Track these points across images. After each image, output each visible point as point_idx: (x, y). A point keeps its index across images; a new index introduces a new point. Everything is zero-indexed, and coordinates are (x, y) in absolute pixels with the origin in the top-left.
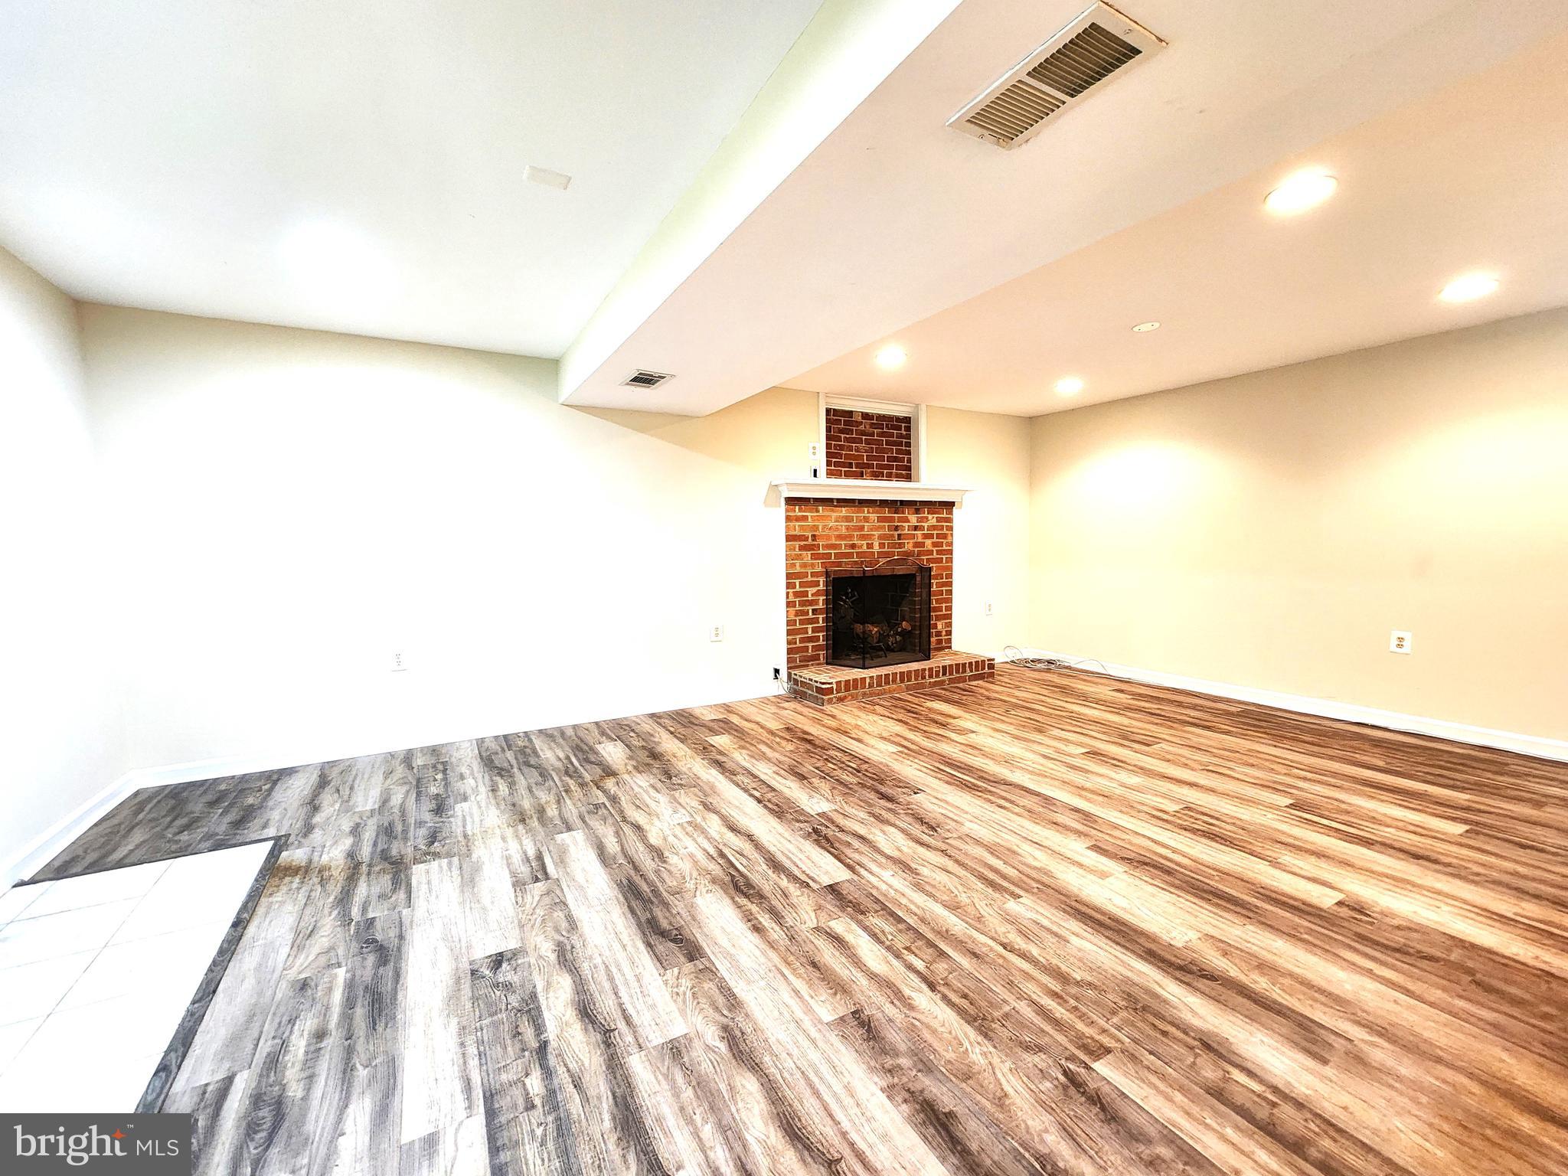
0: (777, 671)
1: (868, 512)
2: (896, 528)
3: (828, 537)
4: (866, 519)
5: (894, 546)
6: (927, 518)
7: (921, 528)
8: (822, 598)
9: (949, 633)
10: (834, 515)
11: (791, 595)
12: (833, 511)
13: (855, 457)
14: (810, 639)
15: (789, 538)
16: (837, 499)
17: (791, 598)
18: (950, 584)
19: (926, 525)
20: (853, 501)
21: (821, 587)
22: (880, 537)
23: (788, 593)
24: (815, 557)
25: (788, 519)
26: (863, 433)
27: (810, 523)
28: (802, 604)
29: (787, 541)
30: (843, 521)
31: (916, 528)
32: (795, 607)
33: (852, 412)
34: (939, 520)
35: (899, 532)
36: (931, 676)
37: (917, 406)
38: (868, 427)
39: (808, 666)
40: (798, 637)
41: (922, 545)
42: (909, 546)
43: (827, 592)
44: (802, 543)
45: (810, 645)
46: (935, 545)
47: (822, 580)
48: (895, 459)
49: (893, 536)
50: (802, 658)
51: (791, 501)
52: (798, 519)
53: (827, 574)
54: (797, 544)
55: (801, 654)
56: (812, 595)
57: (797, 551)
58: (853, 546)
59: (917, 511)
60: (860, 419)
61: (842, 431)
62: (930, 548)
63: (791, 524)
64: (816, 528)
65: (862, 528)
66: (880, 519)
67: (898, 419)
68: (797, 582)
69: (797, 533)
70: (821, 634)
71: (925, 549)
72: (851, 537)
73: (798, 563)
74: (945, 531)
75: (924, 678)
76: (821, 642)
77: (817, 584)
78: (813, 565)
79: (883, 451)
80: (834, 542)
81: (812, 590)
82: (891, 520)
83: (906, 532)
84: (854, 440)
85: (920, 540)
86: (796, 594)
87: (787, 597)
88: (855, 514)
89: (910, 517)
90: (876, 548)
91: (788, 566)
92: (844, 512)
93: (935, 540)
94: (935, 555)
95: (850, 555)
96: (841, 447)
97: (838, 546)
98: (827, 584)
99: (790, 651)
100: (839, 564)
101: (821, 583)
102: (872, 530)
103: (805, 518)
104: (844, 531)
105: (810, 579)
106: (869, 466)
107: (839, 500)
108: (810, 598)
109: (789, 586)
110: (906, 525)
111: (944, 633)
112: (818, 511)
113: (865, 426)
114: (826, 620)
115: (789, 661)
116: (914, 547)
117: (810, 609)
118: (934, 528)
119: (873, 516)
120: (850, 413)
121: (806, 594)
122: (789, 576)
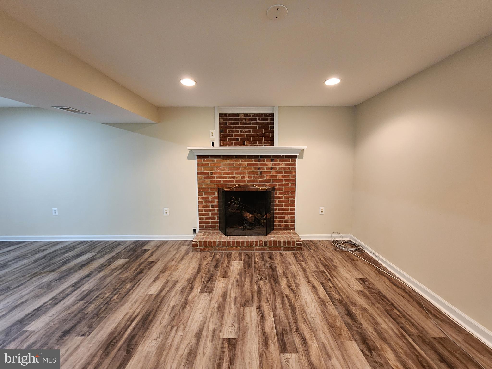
0: (194, 230)
1: (242, 161)
2: (259, 169)
3: (219, 173)
4: (241, 165)
5: (258, 177)
6: (279, 164)
7: (275, 169)
8: (216, 200)
9: (294, 222)
10: (222, 163)
11: (200, 198)
12: (222, 161)
13: (240, 135)
14: (210, 218)
15: (199, 173)
16: (223, 156)
17: (201, 200)
18: (294, 197)
19: (278, 167)
20: (232, 156)
21: (216, 195)
22: (249, 173)
23: (199, 197)
24: (212, 182)
25: (198, 165)
26: (244, 124)
27: (210, 167)
28: (206, 202)
29: (198, 175)
30: (227, 166)
31: (271, 169)
32: (202, 203)
33: (238, 114)
34: (286, 165)
35: (260, 171)
36: (257, 245)
37: (274, 107)
38: (247, 120)
39: (210, 229)
40: (204, 217)
41: (276, 177)
42: (266, 177)
43: (219, 198)
44: (206, 176)
45: (210, 220)
46: (283, 177)
47: (216, 192)
48: (264, 135)
49: (257, 173)
50: (206, 226)
51: (199, 157)
52: (203, 165)
53: (219, 189)
54: (203, 176)
55: (206, 224)
56: (211, 199)
57: (203, 179)
58: (233, 177)
59: (272, 160)
60: (243, 117)
61: (233, 124)
62: (280, 178)
63: (200, 167)
64: (213, 169)
65: (238, 169)
66: (249, 165)
67: (266, 115)
68: (204, 193)
69: (203, 171)
70: (216, 216)
71: (278, 179)
72: (232, 173)
73: (203, 184)
74: (290, 170)
75: (252, 245)
76: (216, 220)
77: (214, 194)
78: (211, 186)
79: (257, 131)
80: (222, 175)
81: (211, 197)
82: (257, 165)
83: (265, 170)
84: (239, 128)
85: (274, 174)
86: (203, 198)
87: (199, 199)
88: (234, 163)
89: (267, 163)
90: (247, 178)
91: (199, 186)
92: (228, 161)
93: (284, 174)
94: (284, 182)
95: (232, 181)
96: (232, 131)
97: (226, 177)
98: (218, 194)
99: (200, 222)
100: (225, 186)
101: (216, 194)
102: (244, 170)
103: (207, 165)
104: (228, 171)
105: (210, 191)
106: (247, 139)
107: (224, 156)
108: (210, 200)
109: (199, 194)
110: (265, 167)
111: (290, 221)
112: (213, 161)
113: (246, 120)
114: (219, 210)
115: (200, 226)
116: (270, 178)
117: (210, 205)
118: (283, 168)
119: (246, 163)
120: (237, 115)
121: (208, 198)
122: (199, 190)
